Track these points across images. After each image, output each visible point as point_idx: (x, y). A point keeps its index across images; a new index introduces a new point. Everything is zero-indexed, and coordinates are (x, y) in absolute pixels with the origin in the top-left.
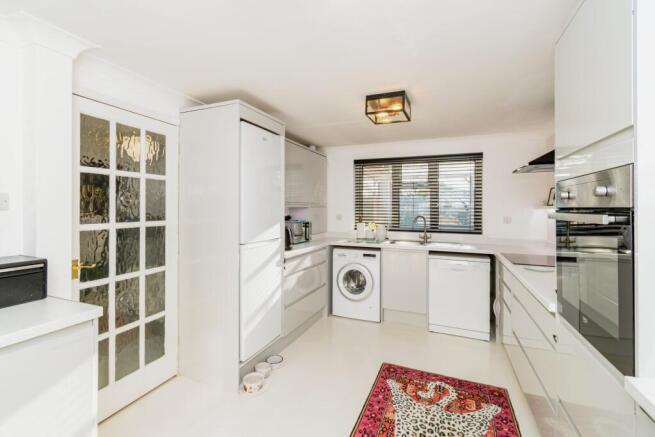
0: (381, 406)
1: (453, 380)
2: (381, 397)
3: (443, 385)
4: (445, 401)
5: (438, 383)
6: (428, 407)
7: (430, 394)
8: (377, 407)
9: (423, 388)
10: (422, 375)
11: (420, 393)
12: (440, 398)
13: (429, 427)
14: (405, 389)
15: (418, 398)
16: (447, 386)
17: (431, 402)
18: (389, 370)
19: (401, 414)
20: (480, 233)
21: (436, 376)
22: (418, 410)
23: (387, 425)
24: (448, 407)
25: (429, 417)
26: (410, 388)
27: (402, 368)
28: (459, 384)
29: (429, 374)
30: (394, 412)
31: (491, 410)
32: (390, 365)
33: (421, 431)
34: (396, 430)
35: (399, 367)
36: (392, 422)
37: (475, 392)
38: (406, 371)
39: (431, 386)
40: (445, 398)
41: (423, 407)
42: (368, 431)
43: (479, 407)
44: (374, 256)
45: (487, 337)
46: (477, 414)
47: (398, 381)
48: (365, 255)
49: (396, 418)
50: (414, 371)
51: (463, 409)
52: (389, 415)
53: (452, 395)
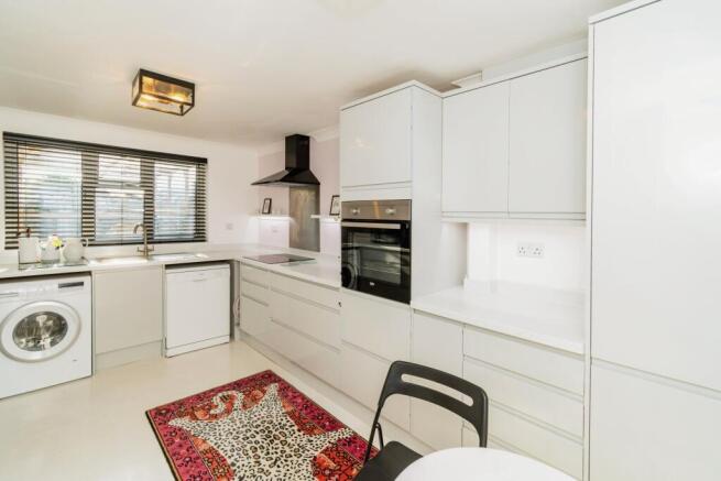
0: (186, 447)
1: (229, 385)
2: (177, 440)
3: (225, 393)
4: (238, 403)
5: (220, 395)
6: (230, 417)
7: (222, 407)
8: (183, 451)
9: (211, 406)
10: (199, 397)
11: (212, 412)
12: (232, 405)
13: (244, 429)
14: (194, 418)
15: (215, 416)
16: (230, 393)
17: (228, 411)
18: (161, 414)
19: (212, 438)
20: (204, 241)
21: (213, 390)
22: (224, 424)
23: (210, 455)
24: (244, 406)
25: (238, 422)
26: (199, 414)
27: (173, 404)
28: (237, 385)
29: (205, 393)
30: (204, 441)
31: (273, 389)
32: (156, 409)
33: (241, 436)
34: (221, 452)
35: (168, 405)
36: (211, 450)
37: (253, 383)
38: (181, 403)
39: (216, 400)
40: (236, 402)
41: (226, 419)
42: (196, 474)
43: (264, 392)
44: (81, 284)
45: (227, 339)
46: (266, 397)
47: (181, 416)
48: (62, 286)
49: (212, 445)
50: (188, 399)
51: (255, 400)
52: (202, 447)
53: (239, 396)
